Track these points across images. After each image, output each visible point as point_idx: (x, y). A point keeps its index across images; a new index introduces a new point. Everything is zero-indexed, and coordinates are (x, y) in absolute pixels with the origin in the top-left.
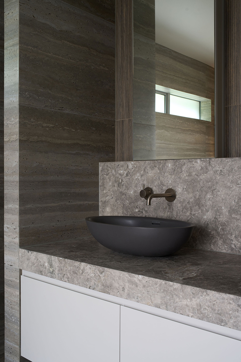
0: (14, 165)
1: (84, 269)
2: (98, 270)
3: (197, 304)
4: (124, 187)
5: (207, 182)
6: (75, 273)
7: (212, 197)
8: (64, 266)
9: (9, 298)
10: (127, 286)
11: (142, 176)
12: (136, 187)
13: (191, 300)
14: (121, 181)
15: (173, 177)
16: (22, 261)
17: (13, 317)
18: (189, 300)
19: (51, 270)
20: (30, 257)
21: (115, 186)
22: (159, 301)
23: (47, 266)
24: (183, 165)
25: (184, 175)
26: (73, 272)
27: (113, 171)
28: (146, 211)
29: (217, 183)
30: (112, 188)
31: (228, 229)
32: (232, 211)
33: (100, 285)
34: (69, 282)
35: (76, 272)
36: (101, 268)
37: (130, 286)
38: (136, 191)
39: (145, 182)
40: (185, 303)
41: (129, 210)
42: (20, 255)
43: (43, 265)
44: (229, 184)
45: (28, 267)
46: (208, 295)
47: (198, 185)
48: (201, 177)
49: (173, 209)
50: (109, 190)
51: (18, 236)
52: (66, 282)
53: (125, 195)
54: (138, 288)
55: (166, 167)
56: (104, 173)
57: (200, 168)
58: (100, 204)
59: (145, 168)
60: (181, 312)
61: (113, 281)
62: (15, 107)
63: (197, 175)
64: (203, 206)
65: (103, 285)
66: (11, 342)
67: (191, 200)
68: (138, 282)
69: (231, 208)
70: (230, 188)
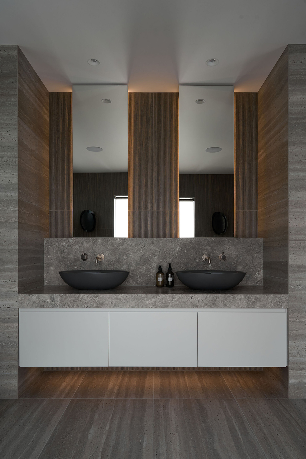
0: (13, 238)
1: (82, 298)
2: (94, 296)
3: (154, 302)
4: (66, 254)
5: (124, 250)
6: (74, 301)
7: (126, 257)
8: (65, 299)
9: (6, 330)
10: (114, 301)
11: (80, 247)
12: (75, 253)
13: (151, 300)
14: (63, 250)
15: (102, 247)
16: (22, 302)
17: (10, 343)
18: (150, 301)
19: (53, 303)
20: (31, 298)
21: (58, 253)
22: (134, 305)
23: (49, 301)
24: (109, 241)
25: (109, 246)
26: (73, 301)
27: (57, 244)
28: (83, 268)
29: (129, 250)
30: (55, 254)
31: (135, 273)
32: (137, 264)
33: (95, 304)
34: (70, 307)
35: (76, 300)
36: (96, 295)
37: (116, 301)
38: (75, 256)
39: (82, 250)
40: (148, 302)
41: (70, 268)
42: (19, 298)
43: (45, 301)
44: (136, 251)
45: (28, 306)
46: (159, 296)
47: (118, 252)
48: (120, 247)
49: (102, 266)
50: (53, 256)
51: (17, 286)
52: (67, 308)
53: (67, 258)
54: (121, 301)
55: (97, 242)
56: (49, 245)
57: (119, 242)
58: (45, 265)
59: (82, 242)
60: (146, 307)
61: (105, 301)
62: (14, 199)
63: (117, 247)
64: (121, 262)
65: (97, 304)
66: (8, 361)
67: (114, 260)
68: (121, 298)
69: (137, 263)
70: (136, 253)
